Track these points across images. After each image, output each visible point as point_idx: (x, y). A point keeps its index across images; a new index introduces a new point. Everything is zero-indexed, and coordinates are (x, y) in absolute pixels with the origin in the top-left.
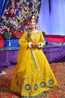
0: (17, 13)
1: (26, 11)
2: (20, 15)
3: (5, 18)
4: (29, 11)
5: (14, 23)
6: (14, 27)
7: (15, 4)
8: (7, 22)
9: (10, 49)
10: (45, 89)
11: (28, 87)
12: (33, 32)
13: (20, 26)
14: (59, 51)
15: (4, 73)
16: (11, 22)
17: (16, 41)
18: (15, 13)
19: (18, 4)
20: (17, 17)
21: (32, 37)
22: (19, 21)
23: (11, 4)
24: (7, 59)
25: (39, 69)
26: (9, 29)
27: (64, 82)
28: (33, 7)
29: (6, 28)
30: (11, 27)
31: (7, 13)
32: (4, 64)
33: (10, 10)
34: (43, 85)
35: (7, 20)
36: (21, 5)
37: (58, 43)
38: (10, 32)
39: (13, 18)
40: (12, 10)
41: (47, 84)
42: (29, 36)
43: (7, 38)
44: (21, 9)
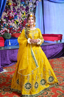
0: (15, 16)
1: (23, 14)
2: (18, 18)
3: (5, 20)
4: (26, 14)
5: (14, 25)
6: (13, 28)
7: (14, 8)
8: (7, 24)
9: (10, 48)
10: (45, 87)
11: (28, 86)
12: (31, 29)
13: (19, 28)
14: (55, 48)
15: (5, 71)
16: (11, 24)
17: (15, 40)
18: (13, 16)
19: (16, 8)
20: (16, 19)
21: (31, 34)
22: (17, 23)
23: (10, 8)
24: (8, 58)
25: (39, 67)
26: (8, 31)
27: (62, 77)
28: (29, 10)
29: (7, 30)
30: (11, 28)
31: (7, 16)
32: (5, 62)
33: (9, 13)
34: (43, 82)
35: (7, 23)
36: (18, 9)
37: (54, 41)
38: (10, 33)
39: (12, 20)
40: (11, 14)
41: (48, 82)
42: (27, 33)
43: (7, 38)
44: (19, 12)
